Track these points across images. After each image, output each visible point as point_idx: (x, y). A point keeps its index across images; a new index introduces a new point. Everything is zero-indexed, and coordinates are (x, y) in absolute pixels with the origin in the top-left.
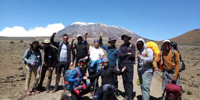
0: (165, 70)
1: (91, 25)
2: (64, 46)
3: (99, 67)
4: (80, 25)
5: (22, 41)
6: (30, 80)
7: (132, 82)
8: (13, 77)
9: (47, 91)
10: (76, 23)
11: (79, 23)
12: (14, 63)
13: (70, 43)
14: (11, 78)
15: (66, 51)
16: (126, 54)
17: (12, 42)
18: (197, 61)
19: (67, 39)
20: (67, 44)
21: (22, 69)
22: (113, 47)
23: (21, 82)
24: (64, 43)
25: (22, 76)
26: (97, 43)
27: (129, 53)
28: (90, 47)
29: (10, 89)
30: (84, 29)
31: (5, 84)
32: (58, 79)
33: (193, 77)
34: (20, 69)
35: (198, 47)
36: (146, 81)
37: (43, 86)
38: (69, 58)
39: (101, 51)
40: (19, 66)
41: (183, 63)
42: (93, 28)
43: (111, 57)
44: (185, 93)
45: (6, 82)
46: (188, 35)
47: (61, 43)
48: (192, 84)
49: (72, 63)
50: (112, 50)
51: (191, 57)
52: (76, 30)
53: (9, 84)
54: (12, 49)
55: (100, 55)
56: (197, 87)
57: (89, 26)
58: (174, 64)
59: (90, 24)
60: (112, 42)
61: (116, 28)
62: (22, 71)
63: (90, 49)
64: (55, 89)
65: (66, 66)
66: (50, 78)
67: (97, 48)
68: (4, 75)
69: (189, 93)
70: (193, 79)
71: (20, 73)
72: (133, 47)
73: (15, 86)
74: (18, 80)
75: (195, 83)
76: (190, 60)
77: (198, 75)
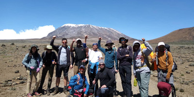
0: (160, 70)
1: (81, 27)
2: (64, 50)
3: (98, 69)
4: (70, 26)
5: (13, 44)
6: (31, 83)
7: (131, 82)
8: (11, 80)
9: (48, 94)
10: (66, 25)
11: (69, 25)
12: (9, 66)
13: (69, 47)
14: (9, 82)
15: (66, 55)
16: (124, 56)
17: (3, 45)
18: (184, 59)
19: (66, 42)
20: (66, 47)
21: (18, 72)
22: (111, 49)
23: (21, 86)
24: (63, 46)
25: (20, 79)
26: (95, 46)
27: (127, 55)
28: (90, 50)
29: (11, 93)
30: (74, 31)
31: (4, 88)
32: (58, 81)
33: (182, 75)
34: (16, 73)
35: (183, 46)
36: (145, 81)
37: (43, 88)
38: (68, 61)
39: (99, 54)
40: (15, 70)
41: (175, 64)
42: (83, 30)
43: (110, 59)
44: (178, 91)
45: (5, 86)
46: (173, 34)
47: (61, 46)
48: (183, 81)
49: (71, 66)
50: (110, 52)
51: (179, 56)
52: (67, 32)
53: (8, 88)
54: (4, 53)
55: (98, 57)
56: (187, 84)
57: (79, 27)
58: (167, 64)
59: (80, 25)
60: (110, 45)
61: (106, 29)
62: (19, 74)
63: (89, 52)
64: (55, 92)
65: (66, 69)
66: (50, 80)
67: (96, 50)
68: (2, 79)
69: (182, 91)
70: (183, 77)
71: (17, 76)
72: (130, 49)
73: (15, 90)
74: (17, 84)
75: (185, 81)
76: (177, 58)
77: (187, 73)
